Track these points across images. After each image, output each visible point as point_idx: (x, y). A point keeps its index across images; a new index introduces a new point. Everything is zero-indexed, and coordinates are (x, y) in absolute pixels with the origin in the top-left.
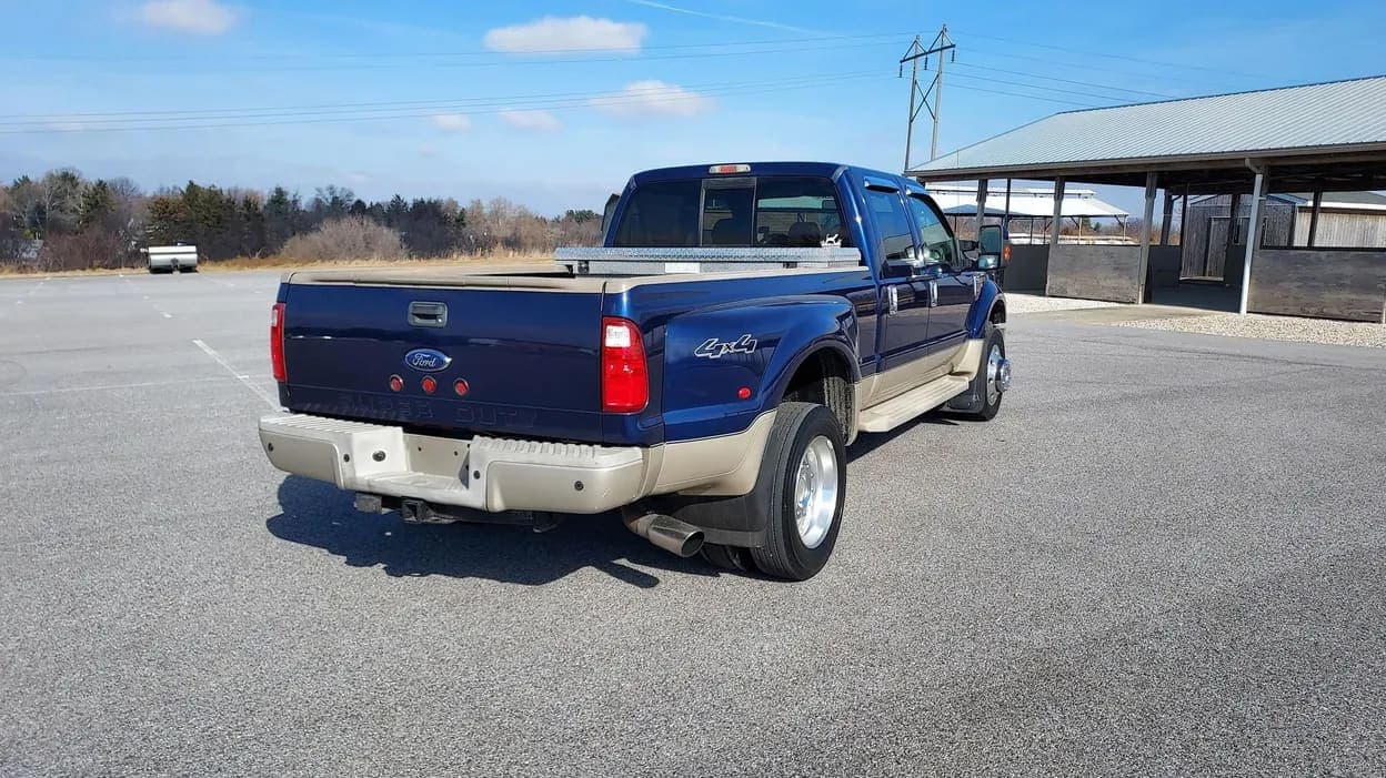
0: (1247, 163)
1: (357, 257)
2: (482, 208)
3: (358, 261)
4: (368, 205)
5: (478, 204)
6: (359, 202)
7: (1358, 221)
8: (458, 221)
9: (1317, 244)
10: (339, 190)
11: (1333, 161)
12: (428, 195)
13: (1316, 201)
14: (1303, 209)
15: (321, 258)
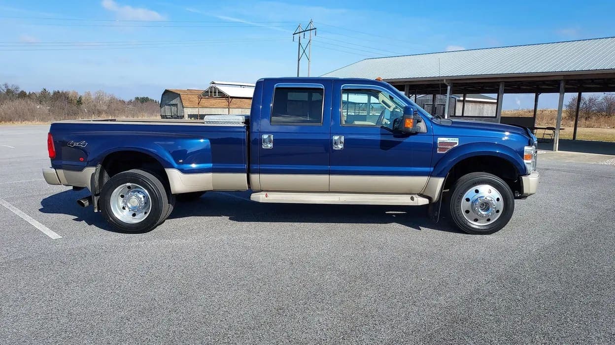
0: (445, 81)
1: (26, 120)
2: (91, 95)
3: (26, 122)
4: (28, 94)
5: (89, 94)
6: (22, 91)
7: (478, 106)
8: (78, 102)
9: (464, 115)
10: (11, 86)
11: (475, 81)
12: (61, 89)
13: (464, 97)
14: (459, 101)
15: (4, 120)
